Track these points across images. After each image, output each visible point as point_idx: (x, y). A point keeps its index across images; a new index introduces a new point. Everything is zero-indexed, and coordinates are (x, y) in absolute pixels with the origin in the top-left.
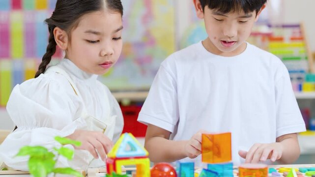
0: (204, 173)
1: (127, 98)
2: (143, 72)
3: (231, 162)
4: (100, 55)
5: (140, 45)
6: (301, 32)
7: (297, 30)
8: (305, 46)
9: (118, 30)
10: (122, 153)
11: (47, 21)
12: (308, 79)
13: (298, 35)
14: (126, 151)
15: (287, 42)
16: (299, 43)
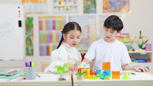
0: (103, 73)
1: (83, 53)
2: (87, 46)
3: (110, 70)
4: (73, 42)
5: (86, 39)
6: (129, 36)
7: (127, 35)
8: (130, 39)
9: (79, 36)
10: (82, 67)
11: (61, 31)
12: (130, 48)
13: (128, 37)
14: (84, 66)
15: (125, 38)
16: (128, 38)
